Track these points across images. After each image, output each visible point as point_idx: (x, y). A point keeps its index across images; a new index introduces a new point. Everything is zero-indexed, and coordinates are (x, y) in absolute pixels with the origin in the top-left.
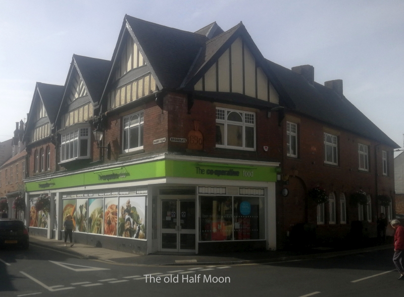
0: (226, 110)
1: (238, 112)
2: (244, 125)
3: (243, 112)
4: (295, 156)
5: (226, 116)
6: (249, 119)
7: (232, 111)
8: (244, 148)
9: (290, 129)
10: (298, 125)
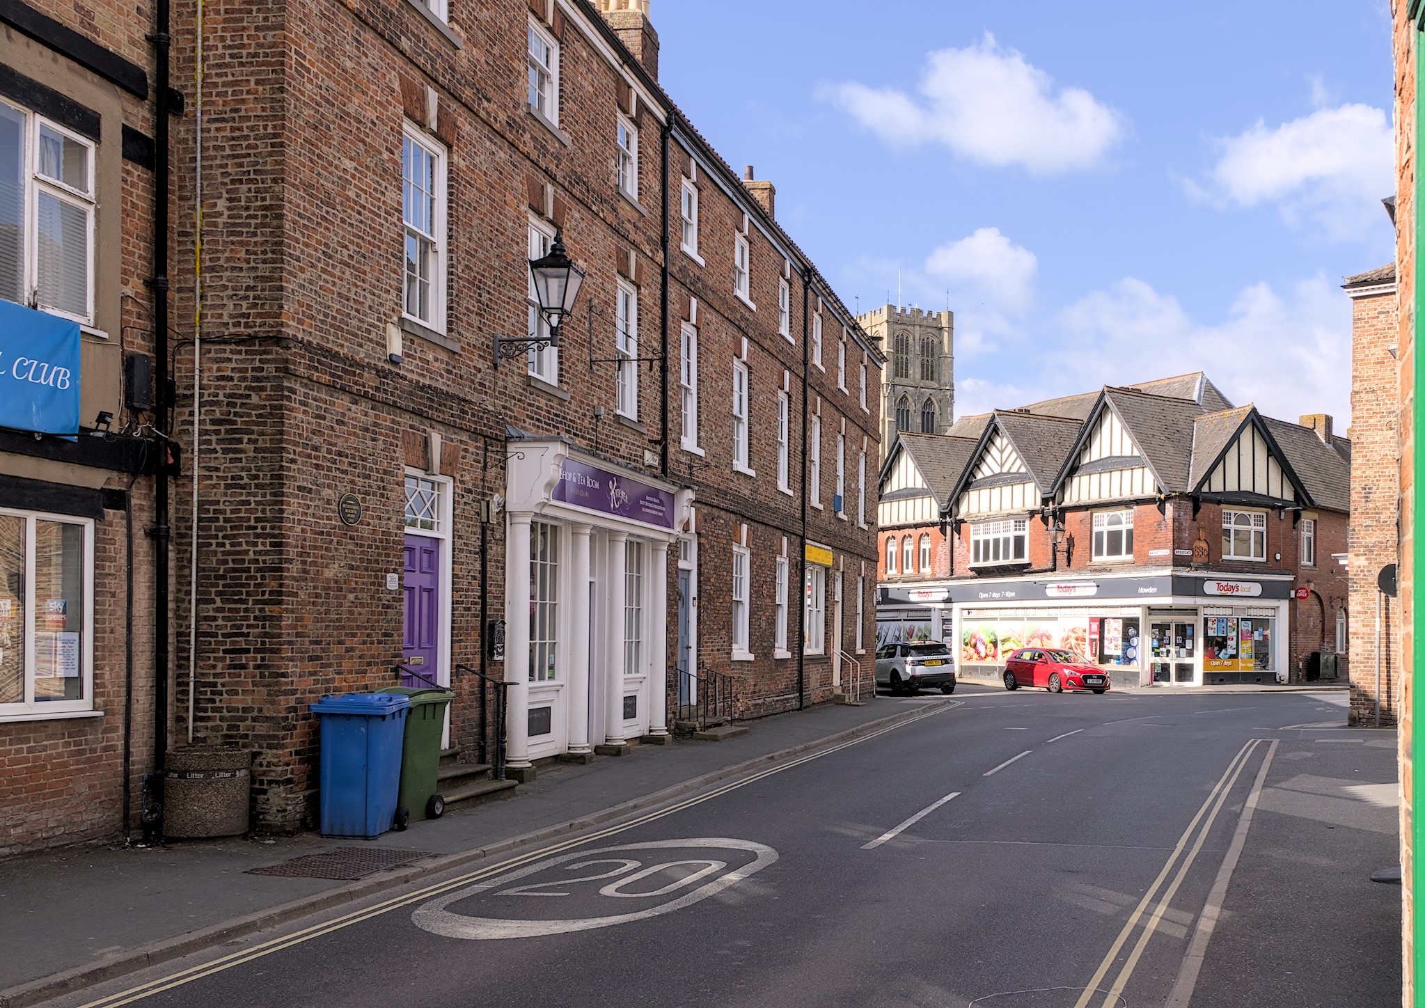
0: (1233, 512)
1: (1246, 513)
2: (1253, 528)
3: (1253, 513)
4: (1311, 564)
5: (1233, 520)
6: (1258, 521)
7: (1239, 513)
8: (1252, 558)
9: (1305, 529)
10: (1315, 521)
